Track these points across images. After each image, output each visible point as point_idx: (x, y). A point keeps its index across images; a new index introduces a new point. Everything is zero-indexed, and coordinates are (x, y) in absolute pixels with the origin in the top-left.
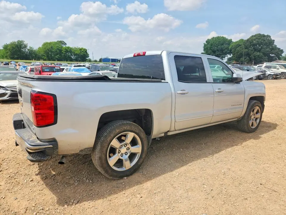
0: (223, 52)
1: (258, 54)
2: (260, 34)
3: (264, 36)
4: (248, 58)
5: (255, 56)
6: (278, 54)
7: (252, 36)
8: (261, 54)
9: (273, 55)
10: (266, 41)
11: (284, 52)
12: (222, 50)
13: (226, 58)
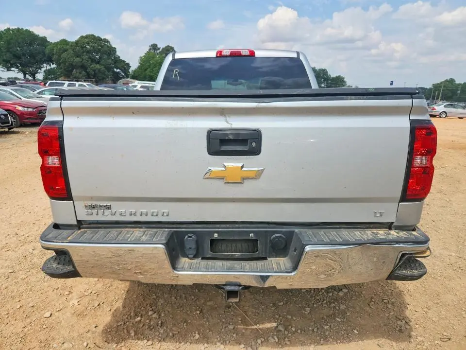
0: (35, 59)
1: (98, 66)
2: (93, 35)
3: (99, 39)
4: (84, 72)
5: (94, 71)
6: (125, 68)
7: (82, 37)
8: (103, 68)
9: (118, 70)
10: (105, 49)
11: (130, 67)
12: (32, 56)
13: (43, 69)
